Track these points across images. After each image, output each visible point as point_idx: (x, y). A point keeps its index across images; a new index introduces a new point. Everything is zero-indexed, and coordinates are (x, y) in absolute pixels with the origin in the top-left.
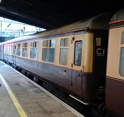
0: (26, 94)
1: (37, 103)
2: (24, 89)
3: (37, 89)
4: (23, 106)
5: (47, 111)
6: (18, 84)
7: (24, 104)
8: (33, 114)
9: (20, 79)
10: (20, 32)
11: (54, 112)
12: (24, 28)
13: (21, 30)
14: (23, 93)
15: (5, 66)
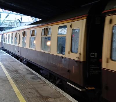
0: (24, 81)
1: (34, 88)
2: (22, 76)
3: (34, 75)
4: (22, 91)
5: (43, 97)
6: (16, 71)
7: (23, 89)
8: (30, 99)
9: (18, 66)
10: (17, 22)
11: (50, 98)
12: (21, 18)
13: (18, 20)
14: (21, 79)
15: (4, 54)
